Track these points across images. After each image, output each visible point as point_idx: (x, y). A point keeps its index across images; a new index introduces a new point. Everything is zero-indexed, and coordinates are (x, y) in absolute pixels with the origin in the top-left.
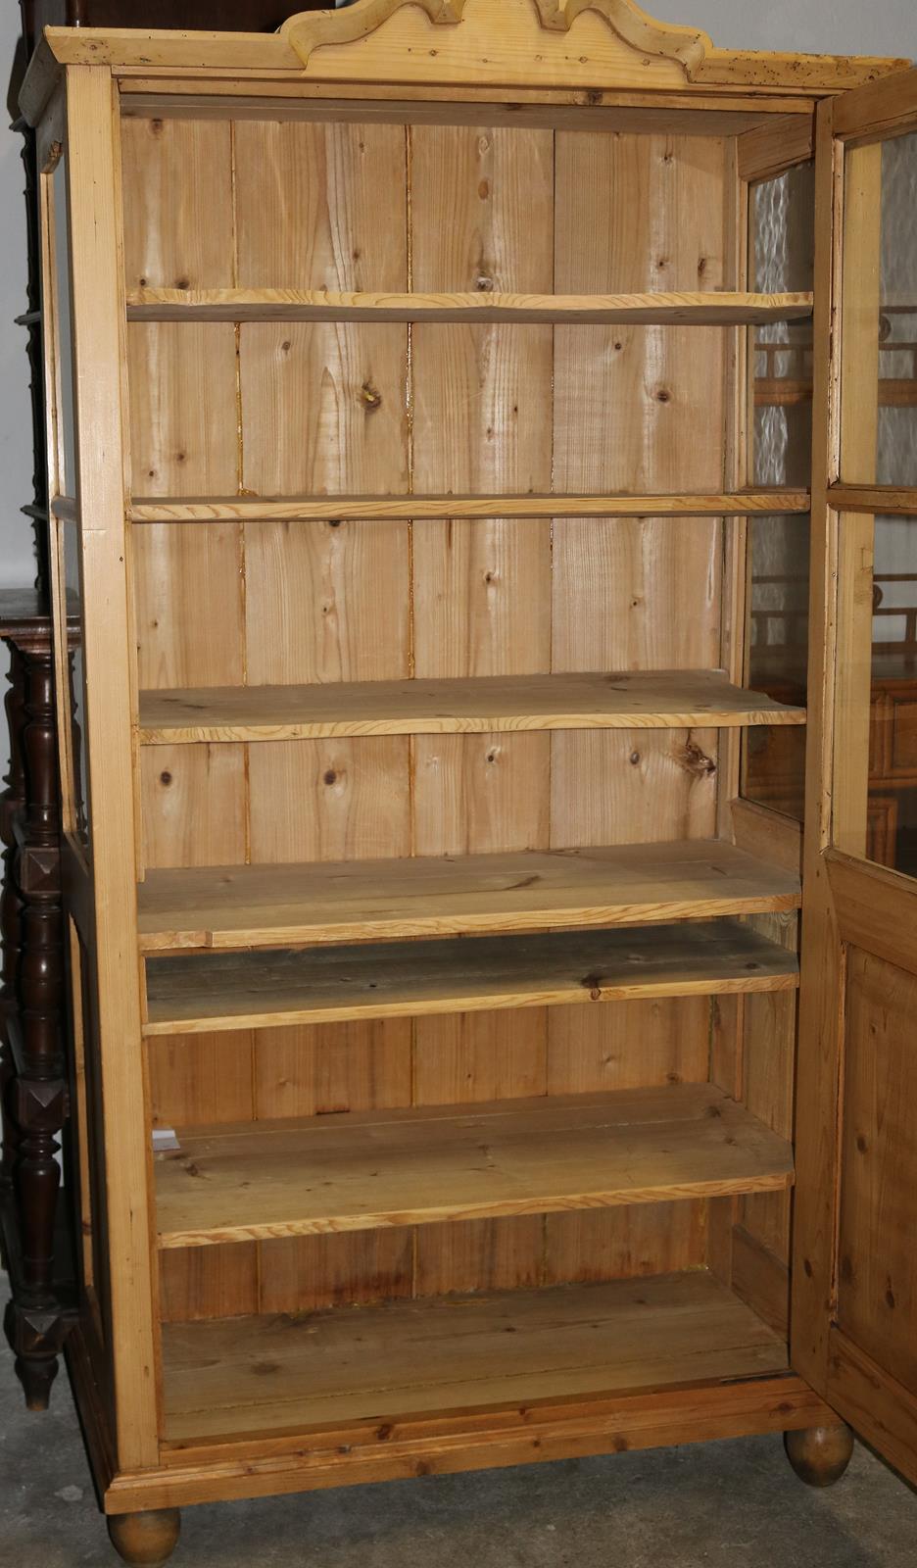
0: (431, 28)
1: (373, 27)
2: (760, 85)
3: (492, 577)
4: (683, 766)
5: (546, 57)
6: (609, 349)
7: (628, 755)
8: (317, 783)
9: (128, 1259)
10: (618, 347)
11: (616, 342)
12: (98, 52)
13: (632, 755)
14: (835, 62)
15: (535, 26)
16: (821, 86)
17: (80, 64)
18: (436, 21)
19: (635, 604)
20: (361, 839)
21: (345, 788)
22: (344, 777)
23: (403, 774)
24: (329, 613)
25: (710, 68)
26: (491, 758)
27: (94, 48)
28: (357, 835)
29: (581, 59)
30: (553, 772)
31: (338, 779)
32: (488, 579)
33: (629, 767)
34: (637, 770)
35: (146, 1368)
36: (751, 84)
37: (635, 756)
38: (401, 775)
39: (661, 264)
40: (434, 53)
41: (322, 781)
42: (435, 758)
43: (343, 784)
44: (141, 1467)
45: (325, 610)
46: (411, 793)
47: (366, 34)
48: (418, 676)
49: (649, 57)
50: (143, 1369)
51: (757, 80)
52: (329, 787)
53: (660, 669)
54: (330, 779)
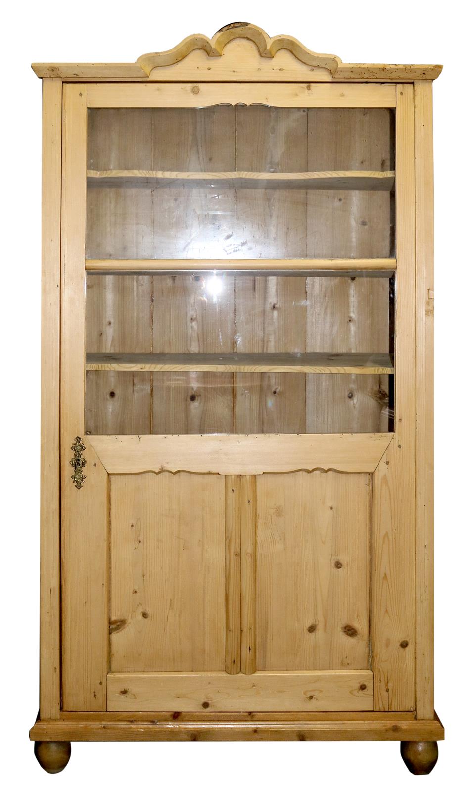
0: (208, 59)
1: (180, 59)
2: (368, 78)
3: (276, 306)
4: (377, 401)
5: (263, 69)
6: (336, 201)
7: (347, 394)
8: (186, 400)
9: (48, 613)
10: (340, 200)
11: (339, 198)
12: (54, 73)
13: (349, 394)
14: (404, 67)
15: (258, 56)
16: (398, 78)
17: (47, 77)
18: (210, 55)
19: (350, 321)
20: (208, 428)
21: (200, 403)
22: (200, 398)
23: (230, 398)
24: (194, 321)
25: (341, 71)
26: (275, 392)
27: (53, 70)
28: (206, 425)
29: (280, 70)
30: (307, 401)
31: (197, 398)
32: (274, 307)
33: (347, 400)
34: (352, 402)
35: (55, 668)
36: (363, 78)
37: (350, 394)
38: (229, 398)
39: (362, 162)
40: (209, 69)
41: (189, 399)
42: (246, 391)
43: (199, 401)
44: (51, 718)
45: (192, 319)
46: (233, 407)
47: (177, 62)
48: (238, 352)
49: (313, 68)
50: (53, 668)
51: (365, 76)
52: (192, 402)
53: (363, 352)
54: (193, 398)
